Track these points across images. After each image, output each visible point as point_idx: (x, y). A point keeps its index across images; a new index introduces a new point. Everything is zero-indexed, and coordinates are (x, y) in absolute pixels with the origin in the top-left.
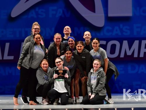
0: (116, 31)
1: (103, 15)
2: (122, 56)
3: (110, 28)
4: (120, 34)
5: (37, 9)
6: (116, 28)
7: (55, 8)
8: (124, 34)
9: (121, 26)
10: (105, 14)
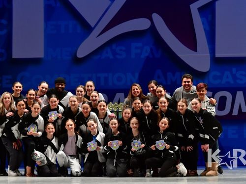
0: (227, 78)
1: (208, 55)
2: (235, 112)
3: (218, 74)
4: (232, 82)
5: (114, 46)
6: (227, 73)
7: (140, 45)
8: (238, 81)
9: (234, 70)
10: (210, 53)
